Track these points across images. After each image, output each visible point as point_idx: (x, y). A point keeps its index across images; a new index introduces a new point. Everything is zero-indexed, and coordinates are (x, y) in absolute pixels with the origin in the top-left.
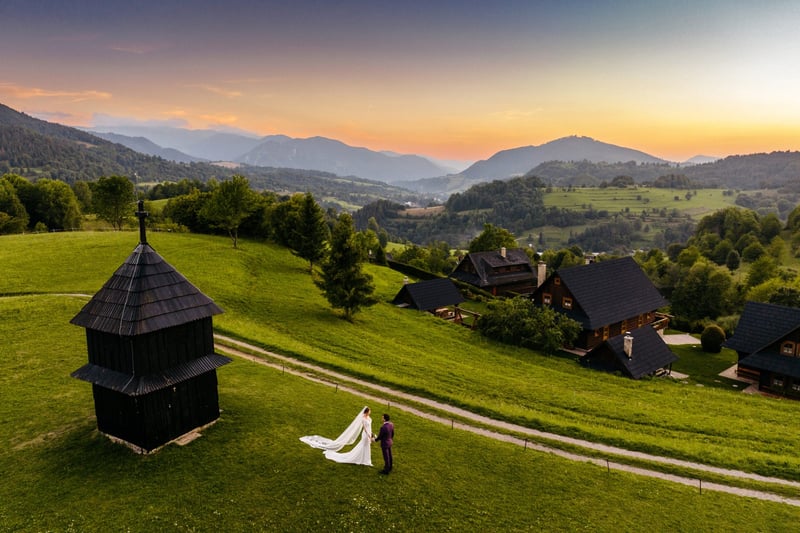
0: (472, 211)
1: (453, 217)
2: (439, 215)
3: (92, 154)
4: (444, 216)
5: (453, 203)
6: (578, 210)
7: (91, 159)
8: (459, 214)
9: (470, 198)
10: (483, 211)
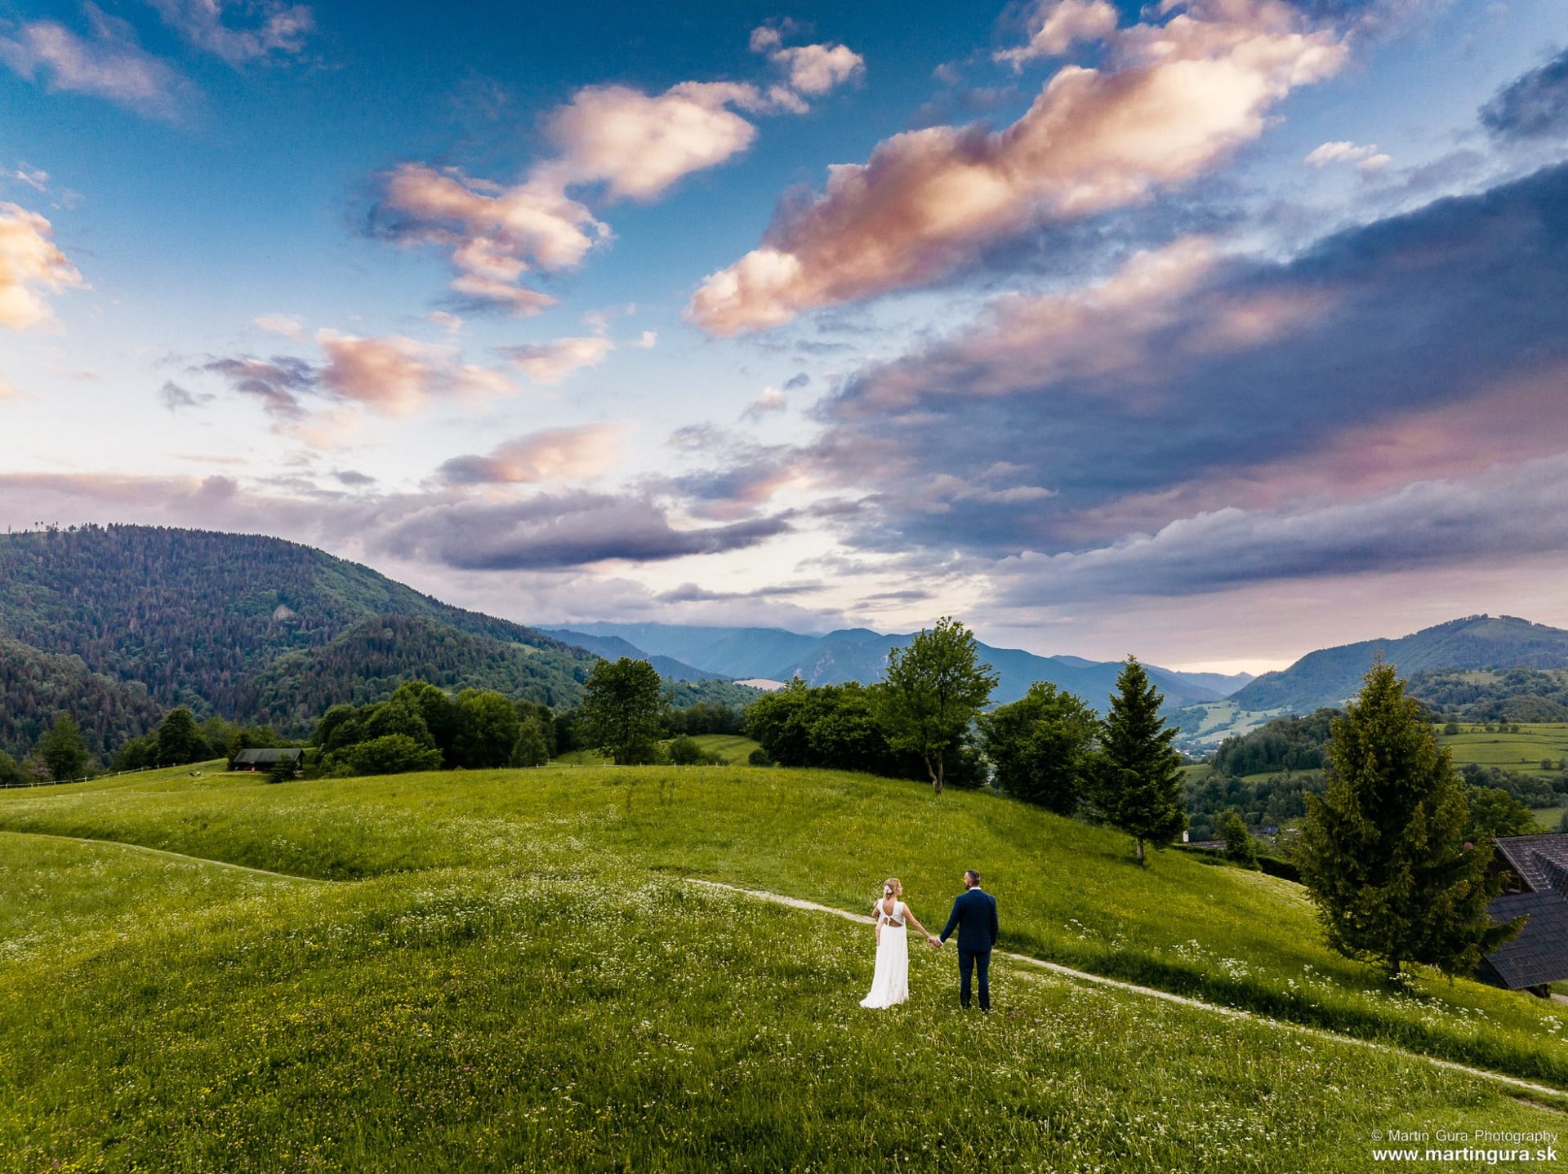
0: (1276, 775)
1: (1233, 787)
2: (1201, 783)
3: (535, 664)
4: (1214, 786)
5: (1230, 756)
6: (1532, 772)
7: (533, 673)
8: (1246, 780)
9: (1267, 746)
10: (1304, 773)
